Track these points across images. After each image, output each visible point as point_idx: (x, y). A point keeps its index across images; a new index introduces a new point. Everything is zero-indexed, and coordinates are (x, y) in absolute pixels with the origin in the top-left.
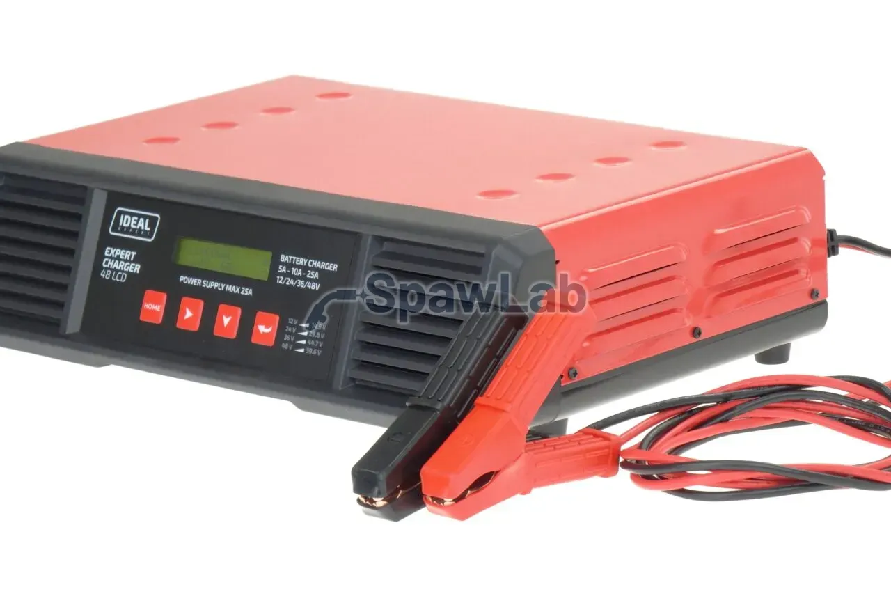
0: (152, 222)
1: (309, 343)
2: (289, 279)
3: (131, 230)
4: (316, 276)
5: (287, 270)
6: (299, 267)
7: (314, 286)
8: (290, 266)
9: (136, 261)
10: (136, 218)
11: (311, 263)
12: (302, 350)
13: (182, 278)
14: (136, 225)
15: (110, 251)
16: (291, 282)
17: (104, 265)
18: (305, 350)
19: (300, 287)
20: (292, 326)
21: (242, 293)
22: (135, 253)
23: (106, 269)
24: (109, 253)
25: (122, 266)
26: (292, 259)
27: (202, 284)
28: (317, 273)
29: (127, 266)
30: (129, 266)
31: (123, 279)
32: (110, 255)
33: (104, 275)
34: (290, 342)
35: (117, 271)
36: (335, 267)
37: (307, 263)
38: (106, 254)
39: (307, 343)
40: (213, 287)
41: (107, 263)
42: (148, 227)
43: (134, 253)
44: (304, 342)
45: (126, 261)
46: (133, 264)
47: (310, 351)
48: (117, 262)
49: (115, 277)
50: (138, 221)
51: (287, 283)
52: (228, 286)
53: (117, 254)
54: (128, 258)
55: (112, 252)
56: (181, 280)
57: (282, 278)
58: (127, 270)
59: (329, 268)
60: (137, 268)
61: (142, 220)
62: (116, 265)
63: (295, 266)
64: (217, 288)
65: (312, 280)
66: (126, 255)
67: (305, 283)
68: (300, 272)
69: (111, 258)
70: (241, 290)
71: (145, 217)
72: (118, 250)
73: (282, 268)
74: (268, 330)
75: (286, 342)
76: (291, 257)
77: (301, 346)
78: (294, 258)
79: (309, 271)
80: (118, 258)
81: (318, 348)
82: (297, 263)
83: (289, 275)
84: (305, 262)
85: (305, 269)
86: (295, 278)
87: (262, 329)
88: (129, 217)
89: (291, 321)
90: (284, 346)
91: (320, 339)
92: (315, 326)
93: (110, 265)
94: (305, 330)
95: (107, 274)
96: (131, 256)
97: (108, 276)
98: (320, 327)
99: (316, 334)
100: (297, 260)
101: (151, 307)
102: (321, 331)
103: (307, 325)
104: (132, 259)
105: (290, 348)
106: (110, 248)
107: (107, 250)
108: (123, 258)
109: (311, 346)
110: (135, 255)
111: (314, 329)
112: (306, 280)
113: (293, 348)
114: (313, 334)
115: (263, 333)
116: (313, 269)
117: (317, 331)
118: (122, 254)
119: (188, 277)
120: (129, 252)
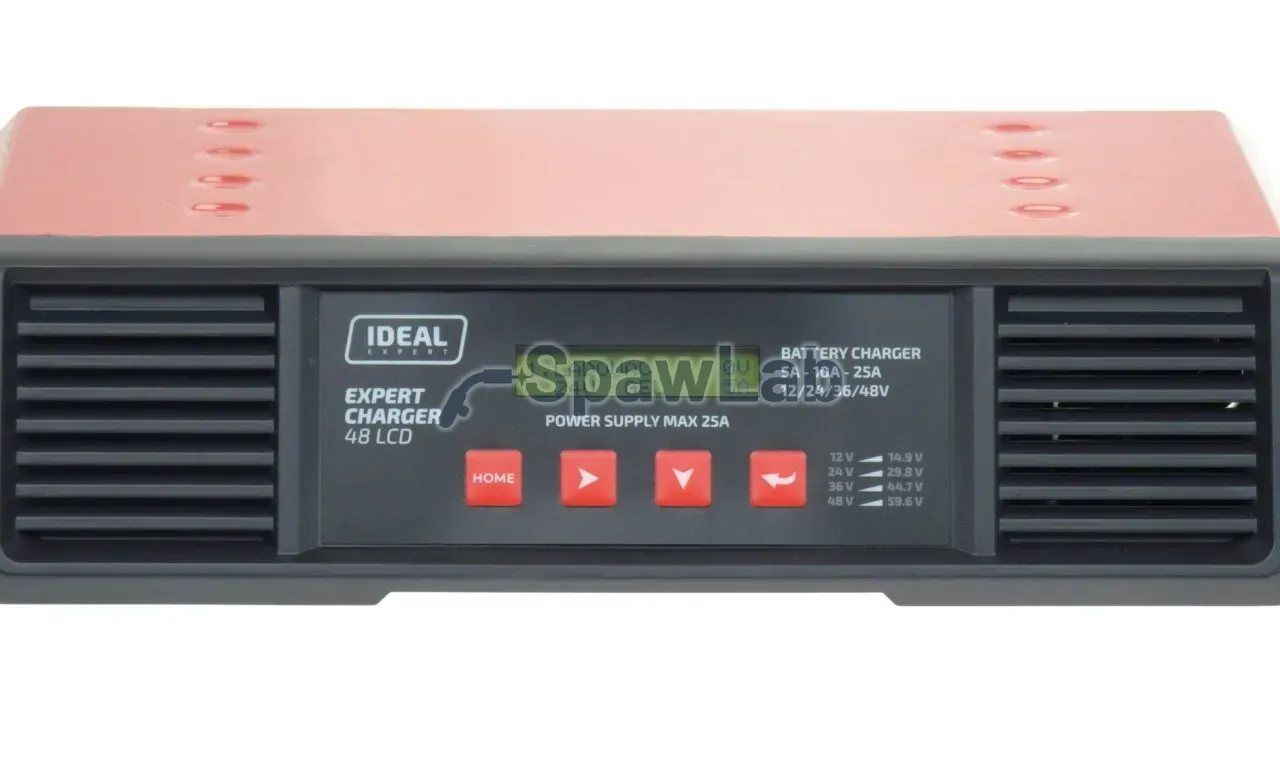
0: (450, 331)
1: (891, 487)
7: (877, 391)
9: (428, 402)
10: (409, 329)
11: (858, 353)
12: (879, 503)
13: (549, 419)
14: (412, 339)
15: (358, 394)
17: (348, 420)
18: (886, 502)
19: (842, 396)
20: (843, 465)
21: (705, 425)
22: (423, 390)
23: (357, 428)
24: (356, 399)
25: (394, 415)
27: (602, 422)
28: (876, 368)
29: (409, 415)
30: (415, 414)
31: (406, 437)
32: (360, 401)
33: (353, 439)
34: (844, 493)
35: (385, 428)
36: (916, 353)
37: (849, 354)
38: (348, 400)
39: (885, 488)
40: (631, 425)
41: (354, 416)
42: (442, 339)
43: (419, 391)
44: (878, 489)
45: (402, 406)
46: (420, 411)
47: (896, 502)
48: (381, 411)
49: (383, 438)
50: (413, 334)
52: (666, 418)
53: (375, 397)
54: (408, 401)
55: (365, 395)
56: (548, 422)
58: (411, 421)
59: (903, 356)
60: (435, 415)
61: (423, 330)
62: (380, 416)
64: (641, 425)
65: (868, 382)
66: (401, 396)
67: (852, 389)
70: (700, 421)
71: (430, 324)
72: (376, 390)
74: (789, 480)
77: (875, 496)
79: (857, 367)
80: (381, 403)
81: (914, 493)
82: (823, 358)
84: (843, 354)
85: (846, 364)
87: (773, 480)
88: (389, 329)
89: (837, 457)
90: (831, 501)
91: (914, 479)
92: (896, 457)
93: (365, 419)
94: (875, 467)
95: (362, 436)
96: (413, 397)
97: (364, 439)
98: (909, 458)
99: (903, 471)
100: (822, 353)
101: (489, 478)
102: (914, 464)
103: (879, 459)
104: (417, 401)
105: (850, 503)
106: (355, 390)
107: (349, 393)
108: (393, 402)
109: (897, 494)
110: (423, 394)
111: (895, 464)
112: (854, 383)
113: (856, 503)
114: (895, 472)
115: (779, 486)
116: (865, 362)
117: (902, 466)
118: (389, 396)
119: (564, 415)
120: (409, 391)
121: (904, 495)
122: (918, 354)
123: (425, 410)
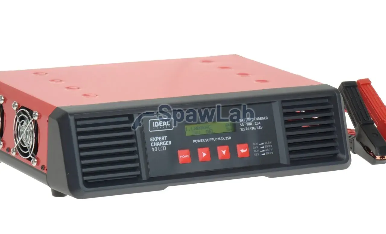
1: (266, 150)
4: (259, 123)
5: (244, 125)
7: (260, 128)
8: (245, 123)
9: (168, 139)
11: (255, 119)
12: (264, 154)
13: (194, 141)
15: (153, 139)
16: (248, 129)
17: (152, 146)
18: (266, 154)
19: (253, 130)
20: (256, 146)
21: (226, 139)
22: (167, 137)
23: (154, 147)
24: (153, 140)
25: (162, 143)
27: (205, 141)
28: (259, 122)
29: (164, 143)
30: (166, 142)
31: (165, 149)
32: (154, 141)
34: (257, 153)
35: (160, 147)
36: (267, 118)
38: (151, 141)
39: (265, 150)
40: (211, 141)
41: (153, 144)
43: (166, 137)
44: (264, 151)
45: (163, 141)
46: (167, 142)
47: (268, 153)
48: (158, 143)
49: (160, 149)
51: (246, 130)
52: (218, 138)
53: (157, 139)
54: (164, 140)
55: (154, 139)
56: (194, 142)
57: (243, 128)
58: (165, 145)
59: (264, 119)
60: (170, 142)
62: (158, 144)
64: (213, 140)
65: (258, 126)
66: (162, 139)
67: (255, 127)
68: (251, 124)
70: (225, 138)
72: (157, 138)
73: (242, 124)
74: (246, 151)
75: (255, 153)
77: (263, 153)
79: (255, 122)
80: (158, 141)
81: (271, 151)
83: (246, 126)
85: (253, 122)
86: (249, 127)
87: (242, 151)
89: (254, 144)
90: (255, 155)
91: (270, 148)
92: (266, 143)
93: (155, 145)
94: (262, 146)
95: (155, 149)
96: (165, 138)
97: (156, 150)
98: (269, 142)
101: (184, 157)
102: (270, 144)
103: (263, 144)
104: (166, 139)
105: (258, 155)
106: (152, 138)
107: (151, 139)
108: (161, 140)
109: (268, 151)
110: (167, 138)
111: (266, 145)
112: (255, 126)
113: (260, 154)
114: (267, 146)
115: (244, 152)
116: (257, 121)
117: (268, 145)
118: (160, 139)
119: (197, 140)
120: (164, 137)
121: (269, 152)
123: (168, 141)
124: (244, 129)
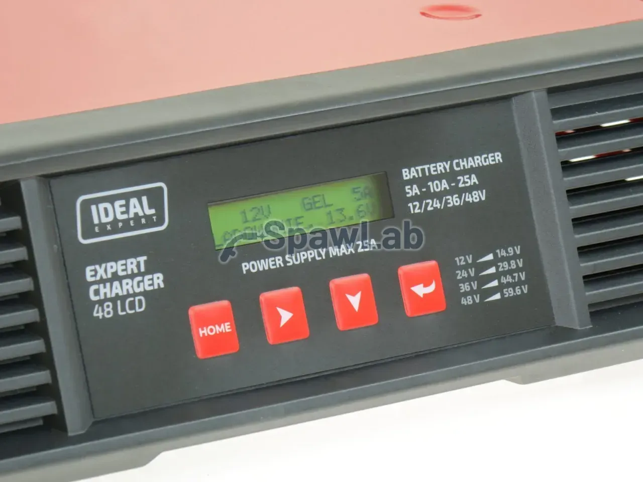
0: (155, 198)
1: (503, 280)
2: (430, 201)
3: (120, 224)
4: (474, 180)
5: (420, 190)
6: (439, 177)
7: (477, 196)
8: (422, 181)
9: (151, 269)
10: (123, 202)
11: (458, 165)
12: (497, 296)
13: (246, 267)
14: (127, 212)
15: (96, 271)
16: (434, 204)
17: (93, 298)
18: (502, 295)
19: (454, 206)
20: (466, 267)
21: (360, 250)
22: (145, 258)
23: (101, 303)
24: (95, 275)
25: (128, 286)
26: (423, 170)
27: (285, 262)
28: (473, 176)
29: (139, 283)
30: (143, 281)
31: (140, 307)
32: (98, 278)
33: (100, 315)
34: (472, 292)
35: (123, 298)
36: (498, 157)
37: (451, 167)
38: (89, 279)
39: (499, 282)
40: (306, 260)
41: (97, 292)
42: (150, 207)
43: (142, 259)
44: (495, 283)
45: (132, 276)
46: (147, 277)
47: (509, 292)
48: (116, 283)
49: (123, 309)
50: (127, 206)
51: (429, 208)
52: (330, 249)
53: (110, 271)
54: (136, 271)
55: (101, 271)
56: (244, 269)
57: (417, 203)
58: (141, 289)
59: (490, 161)
60: (158, 280)
61: (134, 201)
62: (117, 289)
63: (432, 178)
64: (314, 259)
65: (470, 190)
66: (129, 267)
67: (460, 198)
68: (445, 185)
69: (103, 281)
70: (356, 247)
71: (138, 195)
72: (109, 264)
73: (411, 189)
74: (431, 288)
75: (466, 294)
76: (419, 168)
77: (493, 291)
78: (426, 167)
79: (460, 177)
80: (116, 277)
81: (520, 283)
82: (433, 173)
83: (427, 195)
84: (448, 167)
85: (451, 176)
86: (439, 196)
87: (420, 290)
88: (108, 205)
89: (460, 261)
90: (464, 302)
91: (518, 270)
92: (502, 253)
93: (105, 294)
94: (488, 264)
95: (106, 310)
96: (138, 265)
97: (109, 313)
98: (510, 250)
99: (509, 265)
100: (432, 169)
101: (211, 330)
102: (515, 257)
103: (490, 257)
104: (143, 269)
105: (478, 300)
106: (92, 267)
107: (89, 271)
108: (124, 273)
109: (509, 285)
110: (145, 262)
111: (503, 259)
112: (460, 192)
113: (482, 299)
114: (504, 266)
115: (425, 295)
116: (465, 172)
117: (508, 259)
118: (120, 268)
119: (255, 260)
120: (133, 260)
122: (500, 158)
123: (150, 277)
124: (420, 208)
